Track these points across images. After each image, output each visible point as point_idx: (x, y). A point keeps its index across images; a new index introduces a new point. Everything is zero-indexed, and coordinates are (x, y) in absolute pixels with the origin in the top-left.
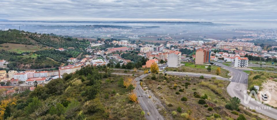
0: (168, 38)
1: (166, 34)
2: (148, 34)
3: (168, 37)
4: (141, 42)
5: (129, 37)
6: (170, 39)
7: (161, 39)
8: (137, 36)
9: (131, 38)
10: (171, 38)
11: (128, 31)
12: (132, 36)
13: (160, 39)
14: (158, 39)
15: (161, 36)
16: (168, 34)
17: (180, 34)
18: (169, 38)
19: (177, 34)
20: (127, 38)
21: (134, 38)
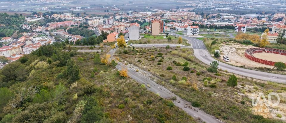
0: (115, 10)
1: (112, 5)
2: (92, 5)
3: (115, 9)
4: (87, 14)
5: (71, 9)
6: (117, 10)
7: (108, 11)
8: (81, 8)
9: (74, 10)
10: (119, 9)
11: (68, 2)
12: (74, 8)
13: (107, 10)
14: (105, 11)
15: (107, 7)
16: (114, 6)
17: (127, 5)
18: (116, 10)
19: (123, 5)
20: (69, 10)
21: (77, 10)
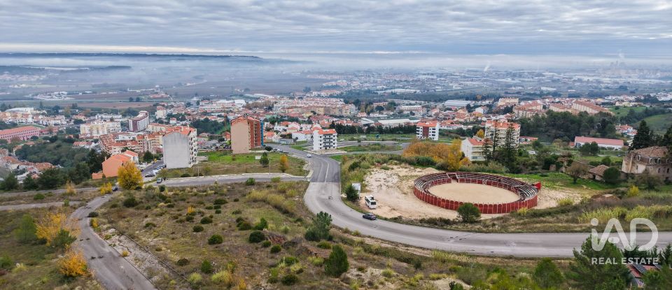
0: (157, 96)
1: (152, 85)
2: (99, 86)
3: (157, 93)
4: (79, 109)
5: (38, 97)
6: (162, 97)
7: (138, 100)
8: (66, 93)
9: (47, 99)
10: (166, 94)
11: (32, 80)
12: (48, 93)
13: (135, 98)
14: (131, 100)
15: (138, 91)
16: (157, 86)
17: (188, 84)
18: (160, 96)
19: (180, 84)
20: (32, 99)
21: (56, 99)
